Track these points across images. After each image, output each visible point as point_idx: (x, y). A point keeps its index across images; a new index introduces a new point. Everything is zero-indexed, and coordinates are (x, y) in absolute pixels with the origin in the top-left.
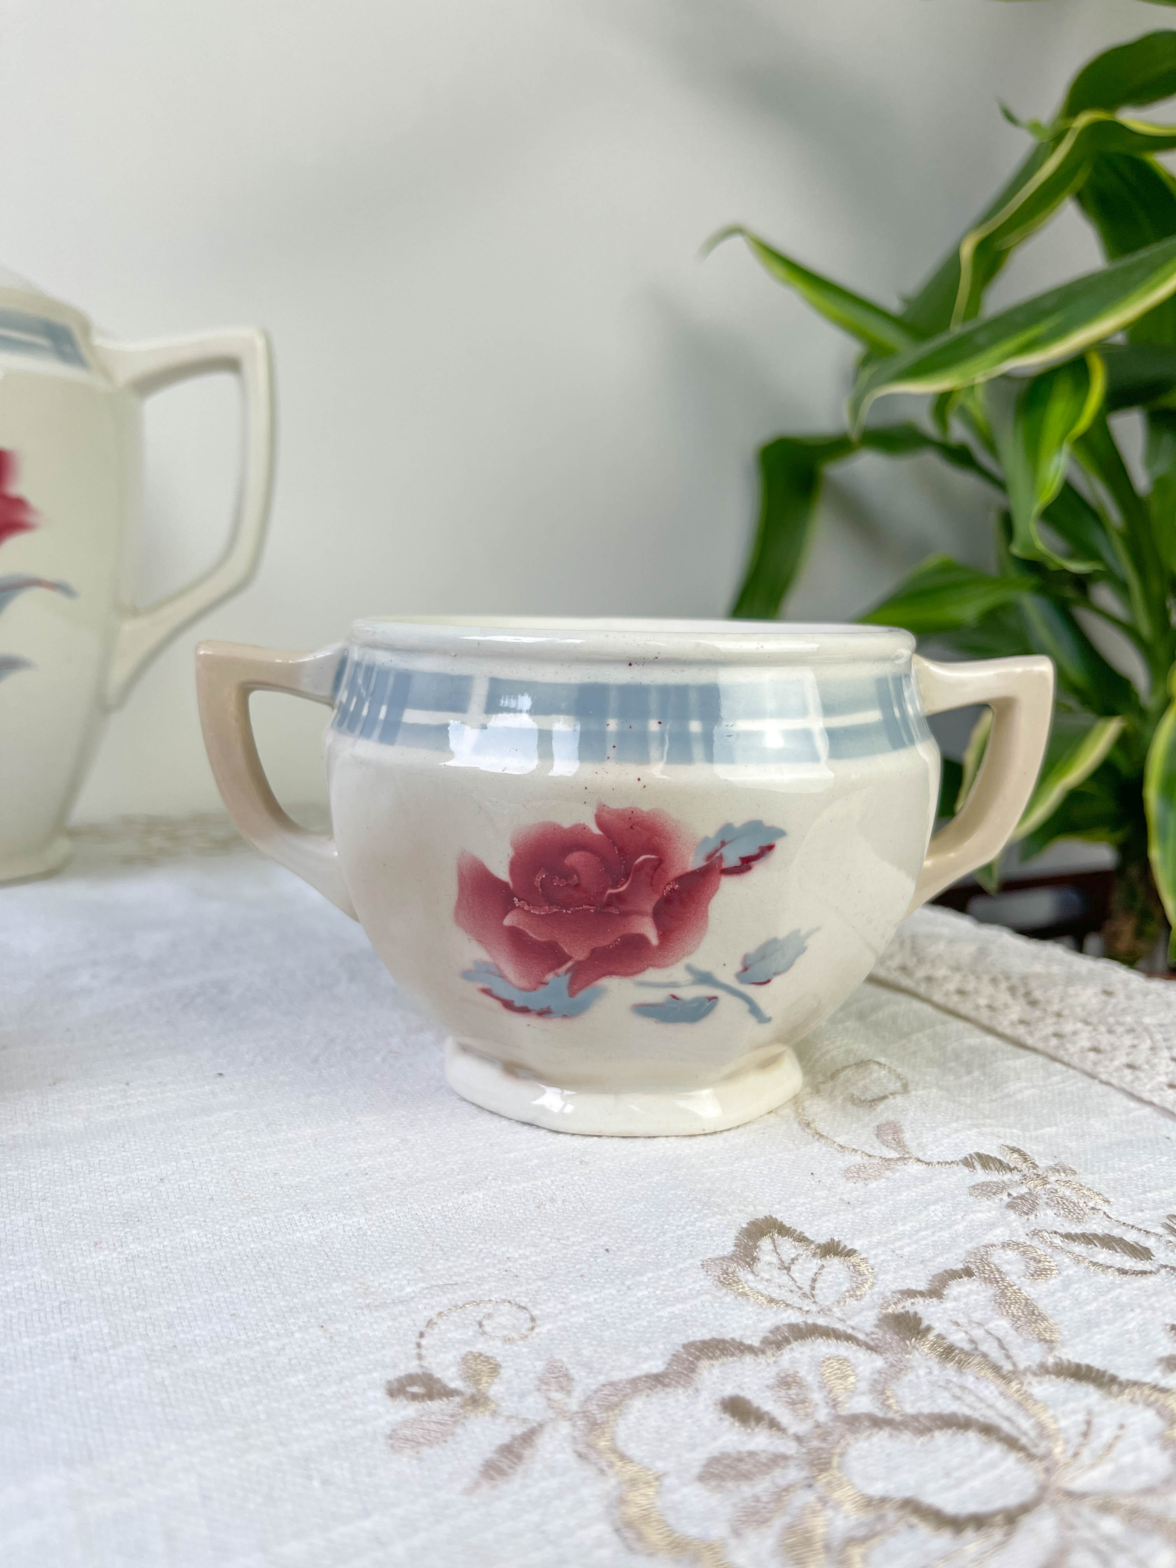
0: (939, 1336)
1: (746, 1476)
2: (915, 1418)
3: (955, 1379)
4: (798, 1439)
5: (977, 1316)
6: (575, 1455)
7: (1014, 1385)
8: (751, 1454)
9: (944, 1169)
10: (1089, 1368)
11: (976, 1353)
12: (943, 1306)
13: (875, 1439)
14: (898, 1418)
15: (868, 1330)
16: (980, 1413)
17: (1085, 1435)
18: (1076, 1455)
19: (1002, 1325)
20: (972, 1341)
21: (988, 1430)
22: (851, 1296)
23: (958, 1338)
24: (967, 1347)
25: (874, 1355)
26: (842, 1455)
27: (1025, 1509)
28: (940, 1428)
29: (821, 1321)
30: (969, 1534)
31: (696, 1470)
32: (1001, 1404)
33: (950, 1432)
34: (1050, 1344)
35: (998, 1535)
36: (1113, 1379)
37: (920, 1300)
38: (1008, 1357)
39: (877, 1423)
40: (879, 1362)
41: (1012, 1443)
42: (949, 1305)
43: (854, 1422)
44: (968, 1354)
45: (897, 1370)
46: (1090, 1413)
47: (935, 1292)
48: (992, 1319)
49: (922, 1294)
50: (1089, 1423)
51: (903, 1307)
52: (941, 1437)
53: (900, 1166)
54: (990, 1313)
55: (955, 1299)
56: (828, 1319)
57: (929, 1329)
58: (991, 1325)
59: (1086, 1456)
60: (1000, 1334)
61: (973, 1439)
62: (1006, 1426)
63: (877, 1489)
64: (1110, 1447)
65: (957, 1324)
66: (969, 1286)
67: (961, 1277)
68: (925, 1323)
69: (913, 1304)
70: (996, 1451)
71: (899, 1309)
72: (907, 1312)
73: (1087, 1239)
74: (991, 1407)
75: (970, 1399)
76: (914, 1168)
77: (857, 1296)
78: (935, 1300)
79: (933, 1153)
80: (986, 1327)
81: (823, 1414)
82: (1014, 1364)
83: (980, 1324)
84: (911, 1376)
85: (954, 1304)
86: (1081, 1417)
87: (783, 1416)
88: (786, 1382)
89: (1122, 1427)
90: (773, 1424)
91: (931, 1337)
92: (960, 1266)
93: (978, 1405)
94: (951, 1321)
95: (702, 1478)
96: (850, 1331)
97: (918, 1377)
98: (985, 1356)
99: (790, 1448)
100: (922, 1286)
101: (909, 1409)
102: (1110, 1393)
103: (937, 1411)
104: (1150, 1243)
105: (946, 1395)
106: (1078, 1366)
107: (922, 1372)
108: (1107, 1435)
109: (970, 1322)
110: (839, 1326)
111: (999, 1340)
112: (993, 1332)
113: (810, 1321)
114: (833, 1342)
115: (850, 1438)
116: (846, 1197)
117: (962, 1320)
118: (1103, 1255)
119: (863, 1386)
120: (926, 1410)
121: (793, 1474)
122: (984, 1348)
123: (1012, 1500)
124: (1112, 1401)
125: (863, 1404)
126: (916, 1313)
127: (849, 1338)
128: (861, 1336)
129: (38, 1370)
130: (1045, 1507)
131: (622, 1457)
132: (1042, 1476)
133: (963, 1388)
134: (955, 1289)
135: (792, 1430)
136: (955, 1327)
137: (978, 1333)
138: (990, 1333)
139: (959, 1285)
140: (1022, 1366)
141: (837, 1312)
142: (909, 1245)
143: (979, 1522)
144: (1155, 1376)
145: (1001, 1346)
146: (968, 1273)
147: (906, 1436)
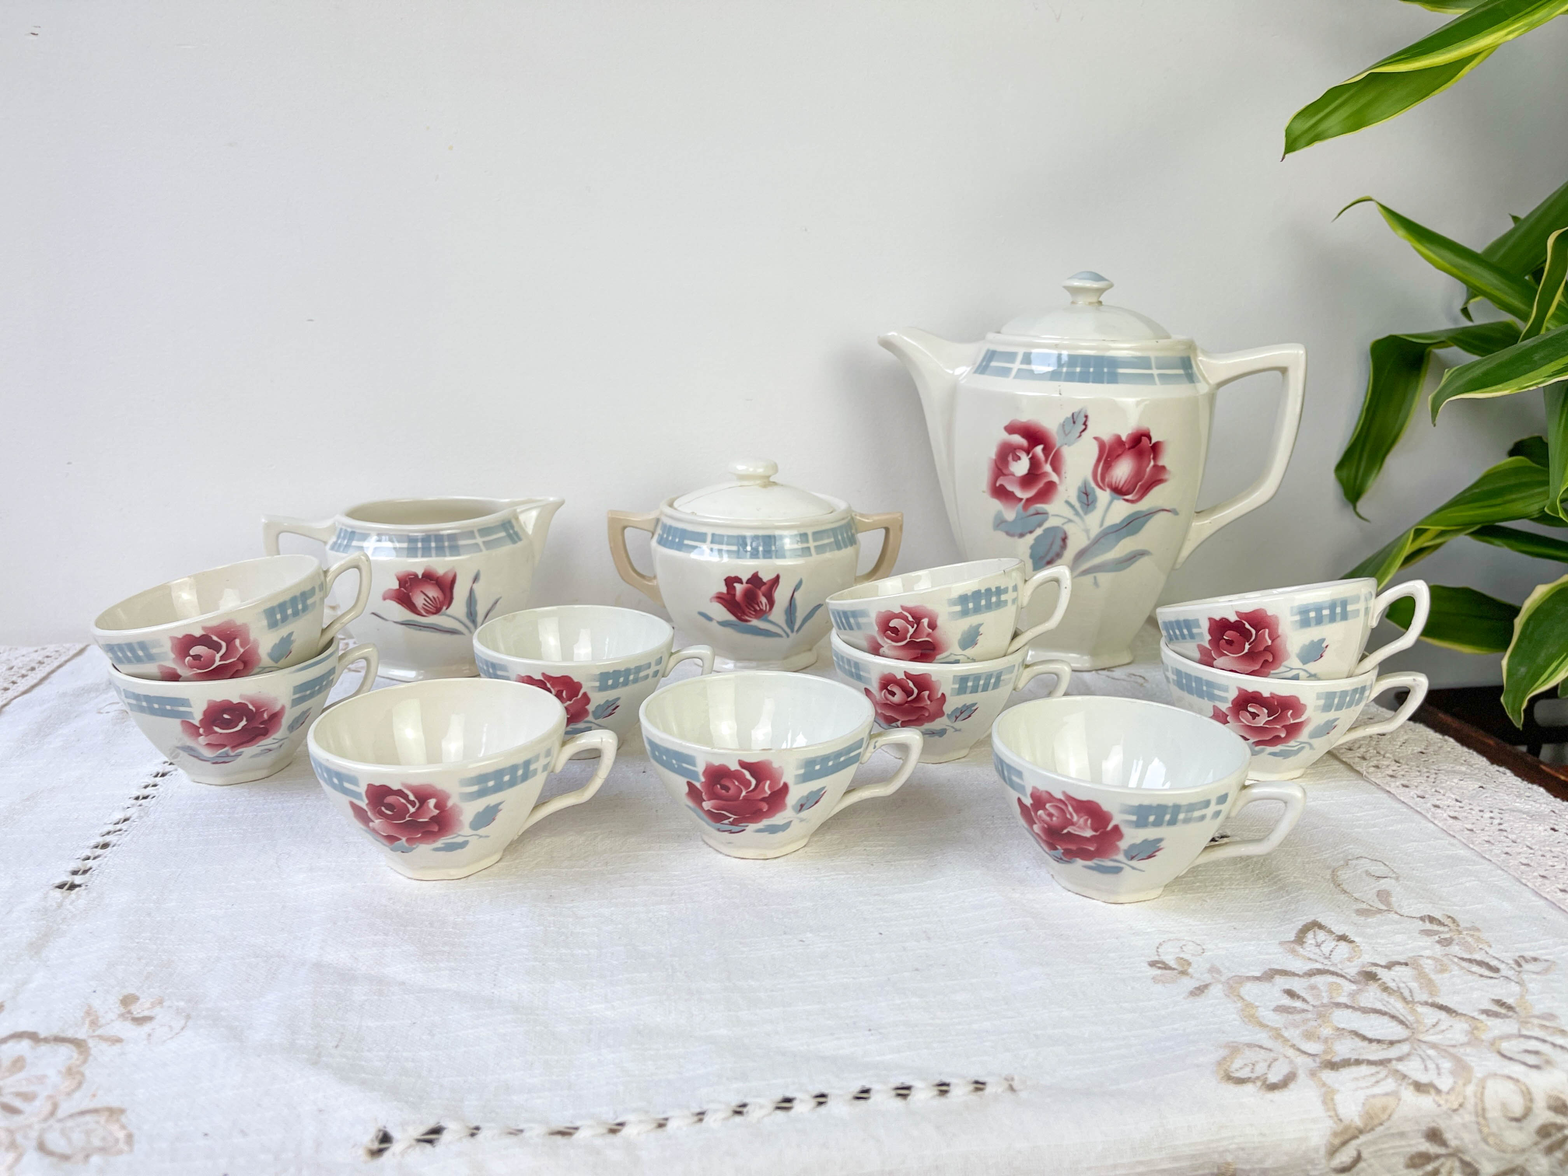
0: (1384, 983)
1: (1292, 1013)
2: (1364, 1008)
3: (1385, 998)
4: (1314, 1006)
5: (1404, 979)
6: (1224, 995)
7: (1410, 1006)
8: (1295, 1008)
9: (1409, 919)
10: (1446, 1007)
11: (1398, 991)
12: (1390, 973)
13: (1346, 1011)
14: (1357, 1007)
15: (1352, 975)
16: (1393, 1012)
17: (1434, 1026)
18: (1427, 1031)
19: (1414, 985)
20: (1398, 987)
21: (1393, 1017)
22: (1347, 961)
23: (1392, 985)
24: (1395, 989)
25: (1352, 984)
26: (1330, 1014)
27: (1399, 1042)
28: (1373, 1013)
29: (1332, 969)
30: (1374, 1044)
31: (1272, 1008)
32: (1403, 1010)
33: (1377, 1015)
34: (1431, 994)
35: (1385, 1046)
36: (1455, 1012)
37: (1380, 968)
38: (1412, 996)
39: (1347, 1006)
40: (1354, 987)
41: (1402, 1022)
42: (1393, 973)
43: (1338, 1005)
44: (1394, 991)
45: (1359, 991)
46: (1439, 1020)
47: (1389, 966)
48: (1411, 982)
49: (1381, 966)
50: (1437, 1023)
51: (1371, 969)
52: (1372, 1016)
53: (1386, 913)
54: (1411, 980)
56: (1335, 969)
57: (1380, 979)
58: (1409, 984)
59: (1431, 1031)
60: (1412, 988)
61: (1386, 1019)
62: (1402, 1017)
63: (1342, 1026)
64: (1443, 1031)
65: (1394, 980)
66: (1404, 969)
67: (1402, 965)
68: (1379, 977)
69: (1376, 969)
70: (1394, 1024)
71: (1369, 969)
72: (1372, 971)
73: (1470, 961)
74: (1398, 1011)
75: (1390, 1007)
76: (1393, 916)
77: (1350, 961)
78: (1387, 970)
79: (1405, 911)
80: (1407, 984)
81: (1325, 1001)
82: (1413, 999)
83: (1404, 983)
84: (1367, 994)
85: (1396, 973)
86: (1435, 1021)
87: (1309, 998)
88: (1313, 987)
89: (1451, 1026)
90: (1304, 1000)
91: (1380, 982)
92: (1403, 960)
93: (1393, 1009)
94: (1392, 979)
95: (1274, 1010)
96: (1344, 974)
97: (1369, 994)
98: (1401, 993)
99: (1310, 1008)
100: (1383, 963)
101: (1362, 1005)
102: (1451, 1015)
103: (1374, 1007)
104: (1502, 966)
105: (1380, 1003)
106: (1442, 1005)
107: (1372, 993)
108: (1443, 1027)
109: (1401, 981)
110: (1340, 972)
113: (1327, 968)
114: (1335, 977)
115: (1334, 1009)
116: (1355, 920)
117: (1397, 979)
118: (1475, 968)
119: (1345, 994)
120: (1370, 1006)
121: (1310, 1016)
122: (1402, 991)
123: (1395, 1038)
124: (1451, 1019)
125: (1343, 1000)
126: (1376, 973)
127: (1342, 976)
128: (1348, 977)
130: (1407, 1042)
131: (1243, 998)
132: (1410, 1034)
133: (1388, 1002)
134: (1397, 968)
135: (1311, 1003)
136: (1392, 981)
137: (1402, 985)
138: (1408, 987)
139: (1401, 967)
140: (1416, 1000)
141: (1340, 966)
142: (1382, 947)
143: (1378, 1041)
144: (1475, 1014)
145: (1411, 991)
146: (1406, 964)
147: (1359, 1013)
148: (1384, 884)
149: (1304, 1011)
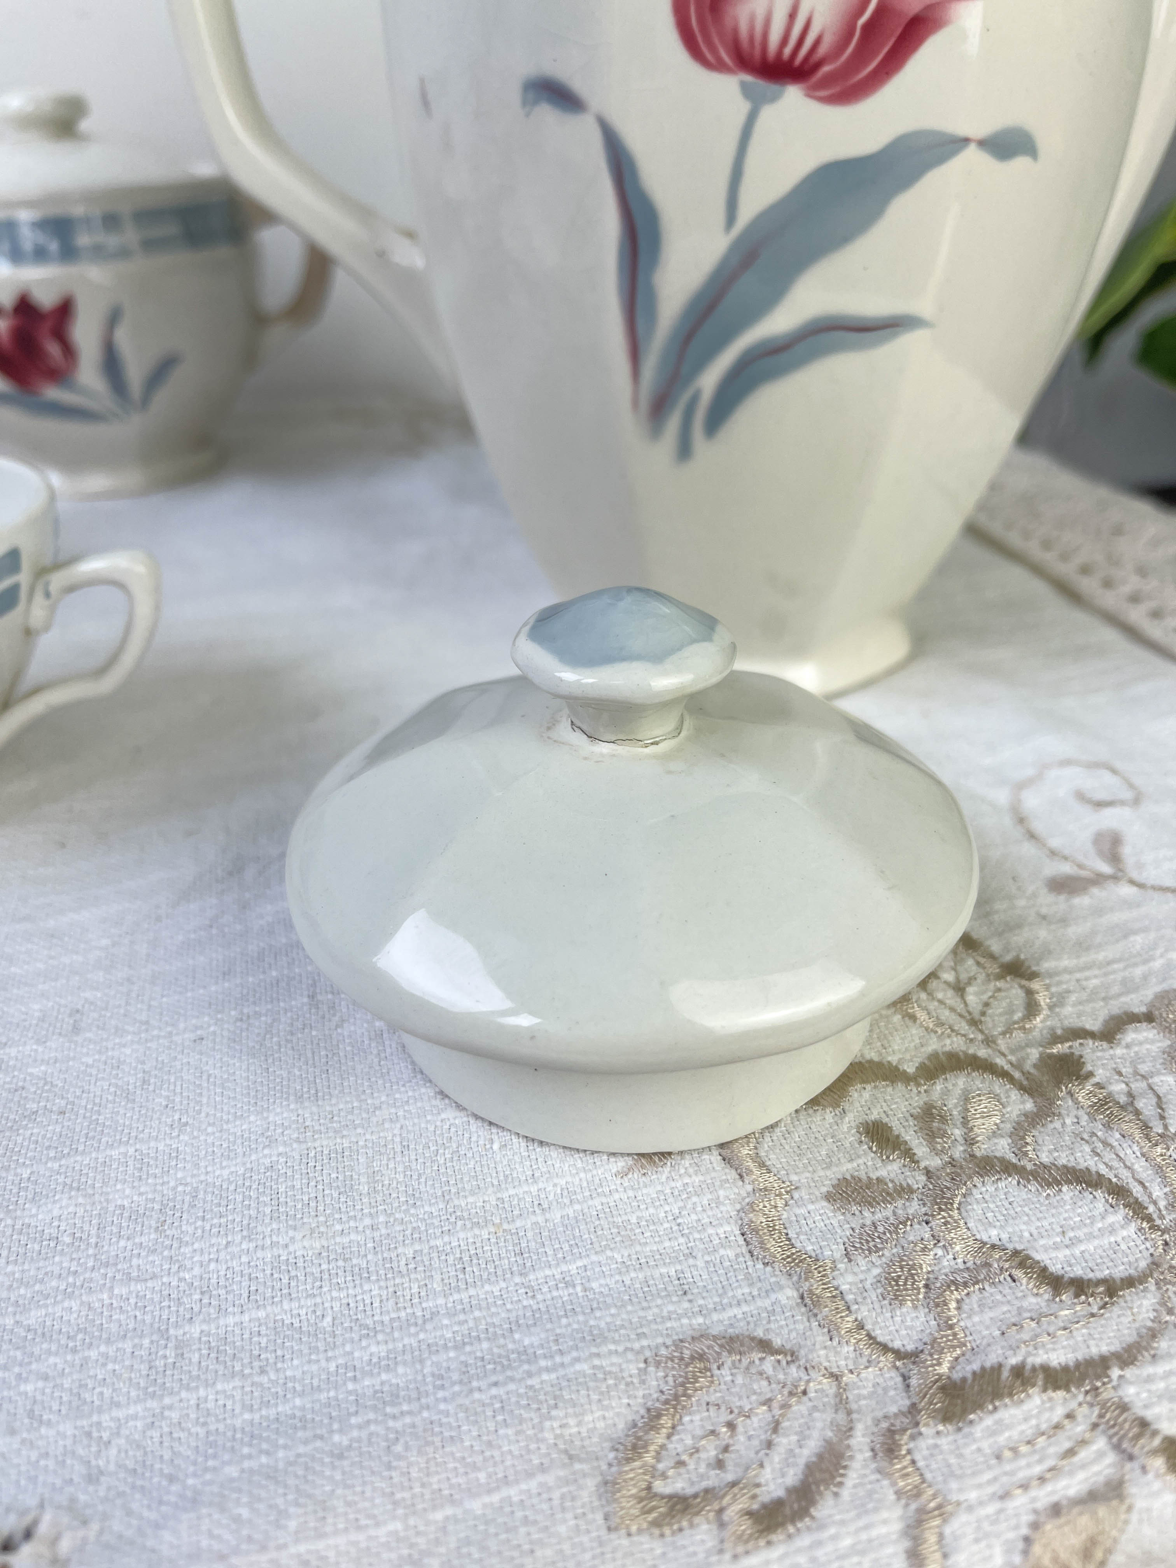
0: (1098, 1084)
1: (870, 1203)
2: (1048, 1168)
3: (1099, 1134)
4: (928, 1173)
5: (1143, 1068)
6: (719, 1158)
7: (1159, 1149)
8: (880, 1181)
9: (1156, 895)
11: (1130, 1109)
12: (1111, 1052)
13: (1002, 1184)
14: (1029, 1166)
15: (1027, 1068)
16: (1117, 1172)
19: (1167, 1082)
20: (1130, 1095)
21: (1119, 1192)
22: (1020, 1028)
23: (1117, 1090)
24: (1123, 1099)
25: (1026, 1097)
26: (964, 1196)
27: (1130, 1282)
28: (1069, 1182)
30: (1066, 1296)
31: (827, 1185)
32: (1140, 1166)
33: (1079, 1188)
35: (1094, 1305)
37: (1090, 1042)
38: (1162, 1117)
39: (1008, 1168)
40: (1028, 1105)
41: (1137, 1209)
42: (1119, 1051)
43: (985, 1164)
44: (1122, 1108)
45: (1043, 1118)
47: (1110, 1032)
48: (1159, 1073)
49: (1092, 1035)
51: (1070, 1047)
52: (1068, 1193)
53: (1110, 886)
54: (1158, 1066)
55: (1128, 1046)
56: (990, 1051)
57: (1091, 1074)
58: (1156, 1080)
60: (1162, 1091)
61: (1100, 1199)
62: (1137, 1191)
63: (991, 1235)
65: (1120, 1074)
66: (1145, 1034)
67: (1140, 1022)
68: (1089, 1067)
69: (1081, 1044)
70: (1119, 1216)
71: (1065, 1048)
72: (1072, 1054)
74: (1128, 1169)
75: (1111, 1158)
76: (1126, 891)
77: (1025, 1029)
78: (1105, 1045)
79: (1151, 875)
80: (1150, 1081)
82: (1166, 1127)
83: (1144, 1078)
84: (1057, 1124)
85: (1125, 1051)
87: (920, 1149)
88: (931, 1113)
90: (908, 1154)
91: (1089, 1084)
92: (1144, 1009)
93: (1116, 1164)
94: (1115, 1069)
95: (829, 1197)
96: (1008, 1067)
97: (1064, 1124)
98: (1137, 1113)
99: (918, 1180)
100: (1097, 1025)
101: (1043, 1159)
103: (1072, 1164)
105: (1087, 1148)
107: (1068, 1121)
109: (1136, 1073)
110: (999, 1060)
111: (1159, 1097)
112: (1156, 1088)
113: (971, 1051)
114: (988, 1076)
115: (978, 1180)
116: (1044, 911)
117: (1127, 1070)
119: (1008, 1127)
120: (1063, 1161)
121: (914, 1207)
122: (1140, 1104)
123: (1121, 1270)
125: (1003, 1147)
126: (1081, 1057)
127: (1004, 1075)
128: (1018, 1075)
129: (282, 1004)
130: (1149, 1285)
131: (762, 1165)
132: (1158, 1251)
133: (1106, 1144)
134: (1130, 1034)
135: (925, 1161)
136: (1117, 1077)
137: (1138, 1086)
138: (1151, 1088)
139: (1136, 1030)
141: (998, 1045)
142: (1096, 977)
143: (1080, 1287)
145: (1160, 1103)
146: (1149, 1018)
147: (1033, 1186)
148: (1110, 819)
149: (904, 1191)
